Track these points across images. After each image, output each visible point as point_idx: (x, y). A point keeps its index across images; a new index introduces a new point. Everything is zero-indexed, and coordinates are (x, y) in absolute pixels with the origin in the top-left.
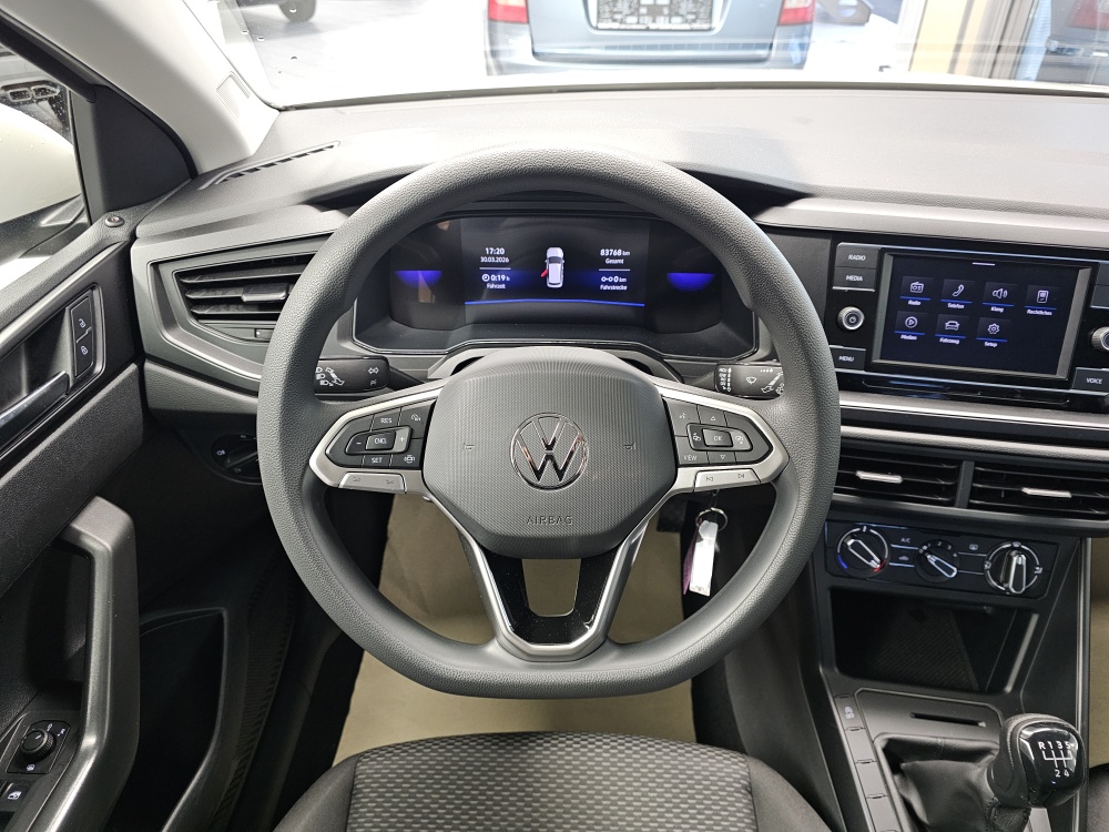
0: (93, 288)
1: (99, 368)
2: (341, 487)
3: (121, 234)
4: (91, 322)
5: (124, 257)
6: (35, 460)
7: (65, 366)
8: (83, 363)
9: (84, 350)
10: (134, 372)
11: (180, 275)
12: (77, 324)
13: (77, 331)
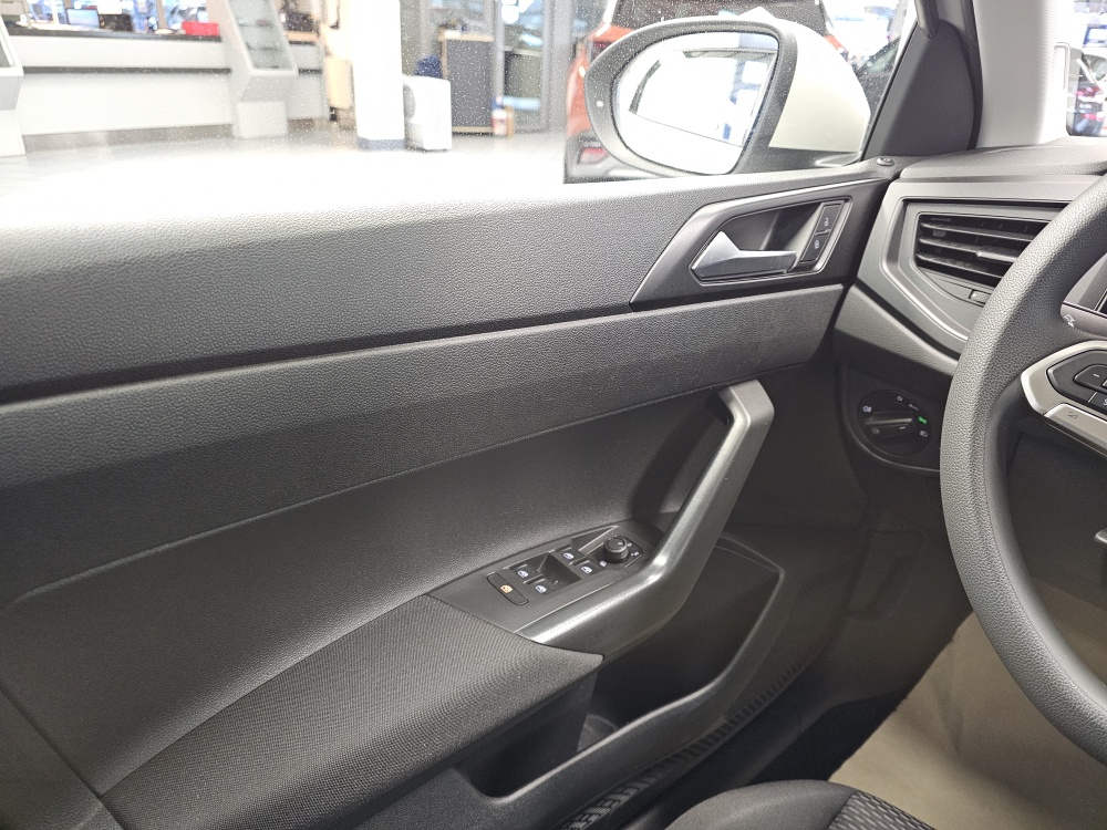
0: (846, 200)
1: (820, 266)
2: (1047, 415)
3: (887, 173)
4: (832, 226)
5: (881, 189)
6: (744, 304)
7: (798, 248)
8: (812, 254)
9: (817, 245)
10: (838, 290)
11: (924, 218)
12: (823, 220)
13: (820, 227)
